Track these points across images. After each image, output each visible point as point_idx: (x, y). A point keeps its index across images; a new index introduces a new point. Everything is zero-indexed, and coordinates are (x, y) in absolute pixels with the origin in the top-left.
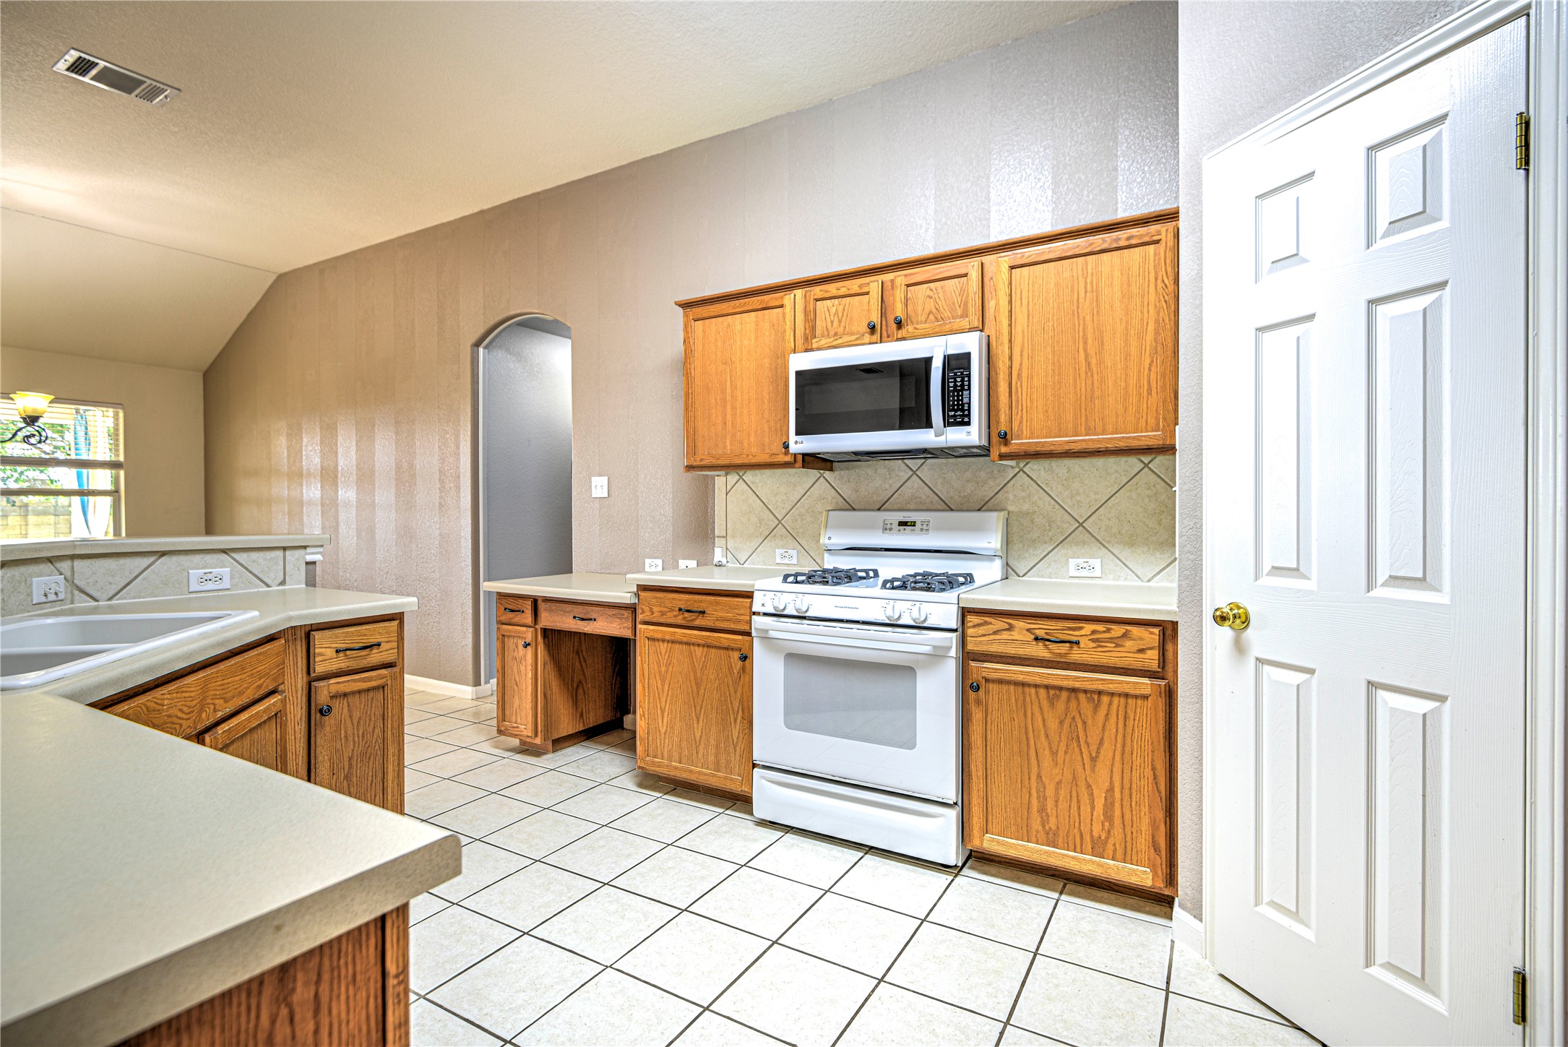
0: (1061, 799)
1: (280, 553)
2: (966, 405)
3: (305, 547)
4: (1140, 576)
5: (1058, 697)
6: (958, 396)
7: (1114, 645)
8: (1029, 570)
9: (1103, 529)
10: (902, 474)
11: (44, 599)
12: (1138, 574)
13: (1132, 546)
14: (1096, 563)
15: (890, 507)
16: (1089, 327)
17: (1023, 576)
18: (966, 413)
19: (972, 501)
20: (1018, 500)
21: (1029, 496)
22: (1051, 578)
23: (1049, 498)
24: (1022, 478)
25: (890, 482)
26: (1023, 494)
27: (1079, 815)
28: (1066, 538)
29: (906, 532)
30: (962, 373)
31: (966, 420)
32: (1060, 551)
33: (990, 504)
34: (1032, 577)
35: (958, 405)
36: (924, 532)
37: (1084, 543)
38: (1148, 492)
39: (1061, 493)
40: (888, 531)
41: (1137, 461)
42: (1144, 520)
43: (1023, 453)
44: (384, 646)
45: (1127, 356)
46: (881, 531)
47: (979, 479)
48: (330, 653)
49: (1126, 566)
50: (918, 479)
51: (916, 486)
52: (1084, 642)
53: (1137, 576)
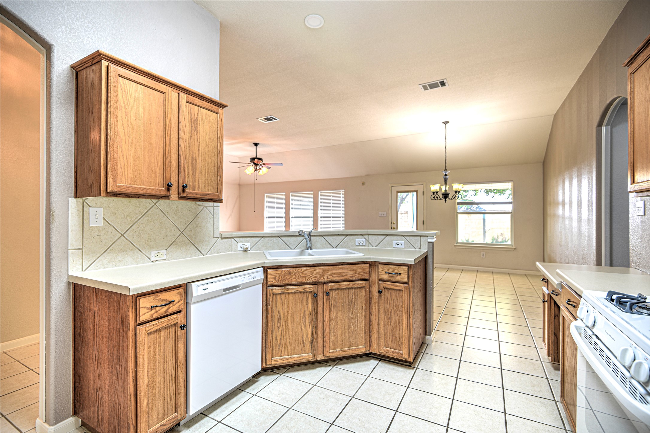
1: (419, 238)
3: (427, 236)
11: (359, 245)
44: (402, 275)
48: (384, 273)
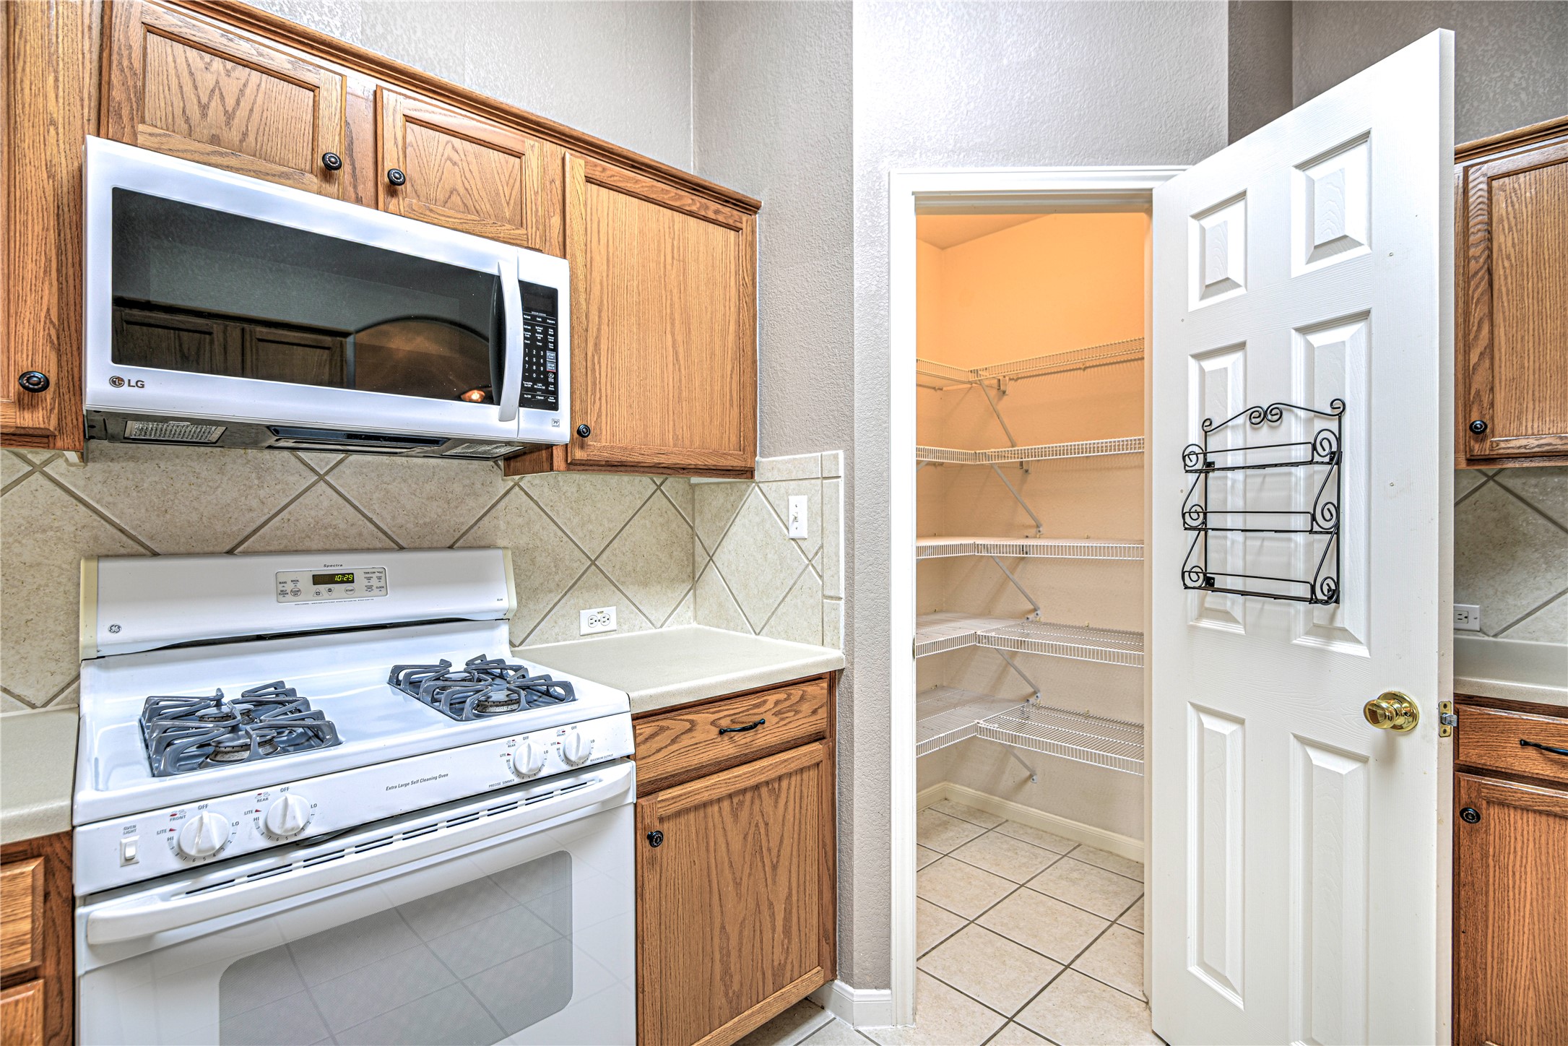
0: (744, 942)
2: (551, 376)
4: (654, 622)
5: (741, 803)
6: (538, 357)
7: (793, 713)
8: (529, 635)
9: (617, 567)
10: (292, 479)
12: (652, 619)
13: (646, 585)
14: (611, 611)
15: (258, 547)
16: (676, 306)
17: (520, 645)
18: (551, 388)
19: (438, 531)
20: (513, 530)
21: (528, 524)
22: (558, 641)
23: (555, 528)
24: (517, 497)
25: (262, 493)
26: (520, 520)
27: (762, 949)
28: (575, 583)
29: (334, 594)
30: (544, 320)
31: (551, 399)
32: (570, 601)
33: (470, 536)
34: (533, 644)
35: (538, 371)
36: (376, 591)
37: (597, 586)
38: (661, 520)
39: (570, 519)
40: (289, 597)
41: (649, 481)
42: (657, 553)
43: (604, 463)
45: (713, 354)
46: (274, 597)
47: (450, 496)
49: (640, 611)
50: (329, 491)
51: (326, 503)
52: (768, 717)
53: (650, 622)
